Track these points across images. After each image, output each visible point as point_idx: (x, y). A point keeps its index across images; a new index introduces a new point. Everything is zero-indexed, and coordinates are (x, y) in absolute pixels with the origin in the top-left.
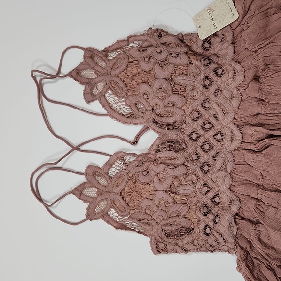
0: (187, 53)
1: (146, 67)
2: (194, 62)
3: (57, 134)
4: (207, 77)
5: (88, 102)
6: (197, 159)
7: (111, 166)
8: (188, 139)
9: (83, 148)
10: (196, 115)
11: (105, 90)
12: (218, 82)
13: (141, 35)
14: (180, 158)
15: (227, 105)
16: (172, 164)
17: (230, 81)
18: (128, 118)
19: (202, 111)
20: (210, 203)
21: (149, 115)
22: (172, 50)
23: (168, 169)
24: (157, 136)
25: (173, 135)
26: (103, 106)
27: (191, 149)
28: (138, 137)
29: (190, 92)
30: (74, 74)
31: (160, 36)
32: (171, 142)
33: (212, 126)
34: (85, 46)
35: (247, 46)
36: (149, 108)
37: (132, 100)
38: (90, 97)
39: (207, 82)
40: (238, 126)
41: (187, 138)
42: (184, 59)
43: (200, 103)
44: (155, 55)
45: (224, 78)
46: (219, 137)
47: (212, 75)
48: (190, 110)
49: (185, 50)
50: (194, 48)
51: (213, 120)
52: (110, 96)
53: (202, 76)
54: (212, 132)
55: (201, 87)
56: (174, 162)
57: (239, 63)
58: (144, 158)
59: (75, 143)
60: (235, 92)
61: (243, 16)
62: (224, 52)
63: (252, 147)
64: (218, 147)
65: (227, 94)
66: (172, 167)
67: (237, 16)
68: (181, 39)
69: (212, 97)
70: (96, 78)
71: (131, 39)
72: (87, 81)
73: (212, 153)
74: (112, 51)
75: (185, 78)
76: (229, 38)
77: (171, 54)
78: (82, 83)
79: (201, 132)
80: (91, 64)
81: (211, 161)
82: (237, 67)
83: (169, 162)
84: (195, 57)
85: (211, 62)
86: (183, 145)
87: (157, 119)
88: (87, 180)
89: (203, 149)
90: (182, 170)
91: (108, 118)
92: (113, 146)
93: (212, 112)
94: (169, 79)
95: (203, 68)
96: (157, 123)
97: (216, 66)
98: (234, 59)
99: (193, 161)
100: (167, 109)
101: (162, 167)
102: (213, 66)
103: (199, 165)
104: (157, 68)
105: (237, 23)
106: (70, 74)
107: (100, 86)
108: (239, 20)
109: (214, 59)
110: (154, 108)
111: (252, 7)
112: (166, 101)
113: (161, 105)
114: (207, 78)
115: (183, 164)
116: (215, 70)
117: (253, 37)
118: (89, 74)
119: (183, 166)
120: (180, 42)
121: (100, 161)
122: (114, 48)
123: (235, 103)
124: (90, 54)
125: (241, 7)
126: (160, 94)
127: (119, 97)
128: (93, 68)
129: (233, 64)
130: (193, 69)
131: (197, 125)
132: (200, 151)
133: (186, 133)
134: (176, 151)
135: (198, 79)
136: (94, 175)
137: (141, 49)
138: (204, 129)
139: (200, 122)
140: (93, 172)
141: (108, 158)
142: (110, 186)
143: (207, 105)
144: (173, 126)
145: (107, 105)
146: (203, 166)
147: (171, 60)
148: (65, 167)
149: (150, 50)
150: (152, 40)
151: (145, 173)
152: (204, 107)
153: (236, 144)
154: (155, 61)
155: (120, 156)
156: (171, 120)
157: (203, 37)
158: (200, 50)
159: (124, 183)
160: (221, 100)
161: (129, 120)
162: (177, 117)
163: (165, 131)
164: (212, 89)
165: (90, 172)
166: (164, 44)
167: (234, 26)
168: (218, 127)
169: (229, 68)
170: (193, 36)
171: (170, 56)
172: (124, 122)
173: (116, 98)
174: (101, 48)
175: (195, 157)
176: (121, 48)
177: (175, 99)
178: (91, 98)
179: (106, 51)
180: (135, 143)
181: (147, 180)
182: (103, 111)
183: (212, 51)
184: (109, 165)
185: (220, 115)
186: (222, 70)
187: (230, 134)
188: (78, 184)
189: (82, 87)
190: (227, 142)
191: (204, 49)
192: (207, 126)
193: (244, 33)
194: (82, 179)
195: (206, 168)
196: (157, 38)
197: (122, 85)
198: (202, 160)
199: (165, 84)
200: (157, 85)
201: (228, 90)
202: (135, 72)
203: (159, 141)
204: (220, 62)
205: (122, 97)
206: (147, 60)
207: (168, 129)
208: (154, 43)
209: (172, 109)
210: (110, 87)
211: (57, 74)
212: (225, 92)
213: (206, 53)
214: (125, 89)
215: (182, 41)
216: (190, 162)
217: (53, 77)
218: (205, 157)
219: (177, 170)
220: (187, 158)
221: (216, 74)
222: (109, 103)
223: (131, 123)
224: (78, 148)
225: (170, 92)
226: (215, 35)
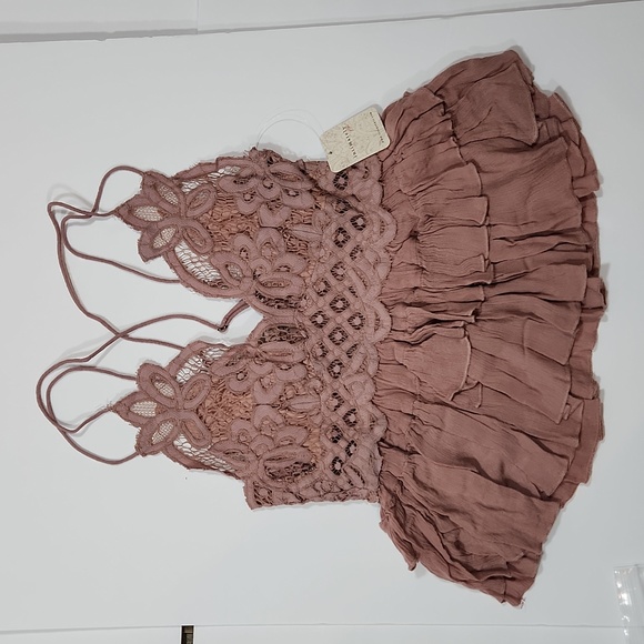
0: (311, 191)
1: (246, 208)
2: (323, 205)
3: (89, 310)
4: (340, 229)
5: (146, 259)
6: (323, 356)
7: (181, 366)
8: (310, 323)
9: (133, 334)
10: (323, 287)
11: (175, 240)
12: (357, 237)
13: (239, 159)
14: (296, 352)
15: (370, 273)
16: (285, 363)
17: (375, 237)
18: (214, 288)
19: (332, 281)
20: (341, 424)
21: (248, 284)
22: (289, 185)
23: (278, 370)
24: (260, 317)
25: (287, 317)
26: (172, 267)
27: (313, 340)
28: (228, 318)
29: (314, 251)
30: (124, 212)
31: (270, 162)
32: (284, 328)
33: (347, 305)
34: (144, 168)
35: (401, 187)
36: (249, 274)
37: (221, 260)
38: (148, 251)
39: (341, 237)
40: (386, 306)
41: (308, 323)
42: (306, 201)
43: (329, 268)
44: (261, 190)
45: (366, 232)
46: (357, 321)
47: (348, 227)
48: (313, 280)
49: (309, 186)
50: (322, 183)
51: (348, 295)
52: (183, 251)
53: (333, 227)
54: (346, 314)
55: (332, 245)
56: (286, 359)
57: (389, 211)
58: (238, 353)
59: (121, 326)
60: (383, 254)
61: (396, 143)
62: (367, 192)
63: (406, 337)
64: (356, 338)
65: (369, 255)
66: (284, 367)
67: (387, 143)
68: (303, 168)
69: (348, 260)
70: (161, 220)
71: (221, 163)
72: (145, 225)
73: (347, 345)
74: (189, 179)
75: (307, 228)
76: (375, 173)
77: (287, 191)
78: (136, 228)
79: (330, 313)
80: (154, 198)
81: (344, 359)
82: (387, 217)
83: (280, 359)
84: (324, 198)
85: (349, 207)
86: (303, 333)
87: (262, 290)
88: (140, 386)
89: (333, 340)
90: (299, 371)
91: (180, 286)
92: (186, 333)
93: (346, 283)
94: (281, 229)
95: (335, 216)
96: (261, 297)
97: (355, 214)
98: (381, 204)
99: (316, 358)
100: (277, 276)
101: (268, 366)
102: (351, 214)
103: (326, 365)
104: (263, 211)
105: (387, 152)
106: (116, 212)
107: (168, 234)
108: (391, 148)
109: (353, 202)
110: (257, 273)
111: (410, 132)
112: (277, 264)
113: (269, 269)
114: (341, 230)
115: (302, 363)
116: (353, 220)
117: (410, 174)
118: (150, 214)
119: (301, 366)
120: (300, 173)
121: (164, 357)
122: (193, 174)
123: (382, 271)
124: (152, 180)
125: (393, 131)
126: (267, 252)
127: (199, 254)
128: (156, 205)
129: (380, 213)
130: (320, 215)
131: (323, 303)
132: (327, 342)
133: (306, 314)
134: (291, 342)
135: (327, 231)
136: (152, 380)
137: (239, 180)
138: (334, 308)
139: (329, 298)
140: (150, 376)
141: (178, 352)
142: (180, 399)
143: (340, 272)
144: (285, 303)
145: (177, 264)
146: (332, 366)
147: (286, 200)
148: (100, 366)
149: (253, 182)
150: (256, 167)
151: (240, 376)
152: (335, 275)
153: (382, 333)
154: (261, 200)
155: (198, 349)
156: (283, 293)
157: (336, 169)
158: (331, 188)
159: (204, 393)
160: (360, 264)
161: (215, 291)
162: (294, 288)
163: (274, 310)
164: (349, 247)
165: (146, 375)
166: (275, 174)
167: (383, 156)
168: (356, 306)
169: (374, 217)
170: (321, 165)
171: (284, 194)
172: (206, 294)
173: (194, 255)
174: (170, 172)
175: (319, 352)
176: (205, 175)
177: (291, 260)
178: (150, 253)
179: (180, 179)
180: (223, 328)
181: (243, 387)
182: (171, 275)
183: (348, 191)
184: (178, 363)
185: (360, 289)
186: (364, 219)
187: (374, 317)
188: (123, 396)
189: (137, 235)
190: (369, 329)
191: (337, 186)
192: (340, 305)
193: (397, 168)
194: (132, 386)
195: (337, 369)
196: (264, 165)
197: (205, 235)
198: (330, 357)
199: (275, 237)
200: (262, 236)
201: (372, 250)
202: (226, 214)
203: (264, 325)
204: (360, 208)
205: (204, 254)
206: (248, 197)
207: (279, 307)
208: (260, 172)
209: (286, 276)
210: (184, 235)
211: (94, 210)
212: (367, 253)
213: (339, 192)
214: (209, 241)
215: (303, 172)
216: (313, 360)
217: (87, 215)
218: (335, 352)
219: (291, 371)
220: (308, 354)
221: (355, 225)
222: (181, 263)
223: (218, 296)
224: (125, 335)
225: (283, 250)
226: (354, 167)
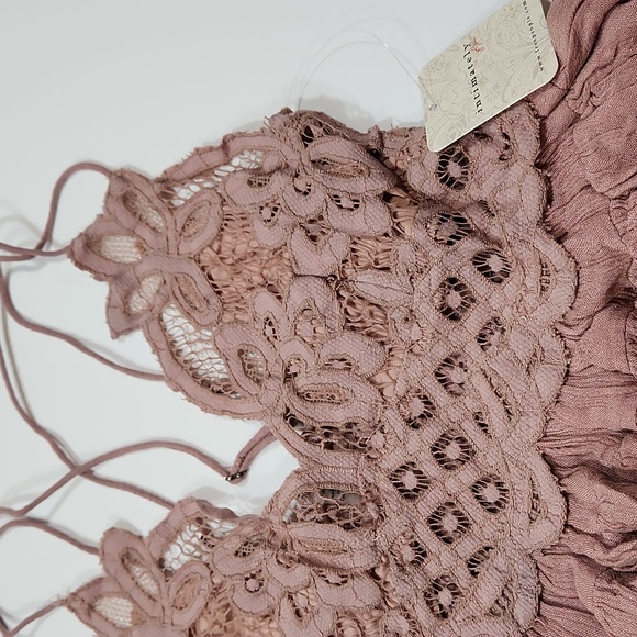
0: (387, 197)
1: (267, 237)
2: (407, 228)
4: (452, 280)
5: (116, 334)
6: (417, 563)
7: (171, 540)
8: (391, 488)
9: (101, 471)
10: (417, 407)
11: (159, 301)
12: (492, 299)
13: (256, 135)
14: (357, 551)
15: (516, 386)
16: (334, 568)
17: (530, 299)
18: (214, 393)
19: (440, 396)
21: (274, 391)
22: (341, 185)
23: (320, 582)
25: (342, 468)
26: (156, 349)
27: (394, 527)
28: (246, 457)
29: (401, 327)
30: (78, 248)
31: (307, 137)
32: (333, 492)
33: (468, 453)
34: (114, 164)
35: (591, 177)
36: (279, 371)
37: (233, 337)
38: (123, 319)
39: (454, 299)
40: (553, 468)
41: (386, 486)
42: (374, 218)
43: (431, 367)
44: (291, 198)
45: (510, 287)
46: (491, 494)
47: (469, 275)
48: (401, 389)
49: (381, 185)
50: (414, 179)
51: (471, 431)
52: (176, 322)
53: (435, 277)
54: (467, 475)
55: (434, 316)
56: (340, 560)
57: (560, 240)
58: (259, 537)
59: (83, 452)
60: (552, 344)
61: (573, 69)
62: (512, 194)
63: (596, 553)
64: (488, 531)
65: (519, 345)
66: (333, 578)
67: (551, 68)
68: (375, 150)
69: (473, 349)
70: (140, 262)
71: (233, 146)
72: (114, 270)
73: (467, 547)
74: (182, 183)
75: (382, 278)
76: (527, 147)
77: (337, 199)
78: (99, 277)
79: (431, 469)
80: (125, 218)
81: (462, 577)
82: (552, 252)
83: (326, 558)
84: (412, 211)
85: (464, 229)
86: (371, 507)
87: (298, 408)
88: (107, 571)
89: (438, 531)
90: (366, 592)
92: (182, 478)
93: (470, 403)
94: (336, 281)
95: (437, 253)
96: (294, 422)
97: (478, 246)
98: (544, 219)
99: (402, 568)
100: (326, 378)
101: (301, 573)
102: (470, 246)
103: (422, 584)
104: (298, 242)
105: (552, 94)
106: (69, 251)
107: (150, 286)
108: (561, 83)
109: (476, 218)
110: (293, 370)
111: (609, 34)
112: (325, 353)
113: (312, 363)
114: (453, 283)
115: (372, 574)
116: (479, 260)
117: (614, 143)
118: (122, 249)
119: (368, 581)
120: (364, 158)
121: (145, 518)
122: (190, 170)
123: (546, 381)
124: (125, 189)
125: (564, 36)
126: (305, 328)
127: (199, 326)
128: (131, 233)
129: (538, 243)
130: (404, 250)
131: (418, 445)
132: (425, 536)
133: (385, 465)
134: (347, 527)
135: (421, 284)
136: (127, 559)
137: (258, 177)
138: (440, 459)
139: (430, 433)
140: (122, 550)
141: (161, 513)
142: (166, 603)
143: (455, 375)
144: (346, 438)
145: (169, 350)
146: (436, 586)
147: (335, 218)
149: (279, 182)
150: (286, 149)
151: (252, 584)
152: (445, 382)
153: (545, 532)
154: (291, 220)
156: (338, 416)
158: (432, 187)
159: (199, 603)
160: (498, 363)
161: (219, 401)
162: (355, 408)
163: (319, 451)
164: (473, 321)
165: (115, 551)
166: (319, 164)
167: (543, 104)
168: (489, 459)
169: (526, 254)
170: (412, 135)
171: (332, 205)
172: (206, 408)
173: (191, 328)
174: (155, 171)
175: (409, 554)
176: (207, 172)
177: (351, 346)
178: (123, 323)
179: (166, 185)
180: (238, 475)
181: (261, 605)
182: (151, 363)
183: (473, 191)
184: (167, 533)
185: (495, 417)
186: (504, 259)
187: (527, 488)
189: (103, 288)
190: (516, 515)
191: (449, 181)
192: (453, 451)
193: (581, 133)
194: (92, 567)
195: (445, 597)
196: (299, 145)
197: (205, 288)
198: (433, 568)
199: (321, 295)
200: (297, 296)
201: (525, 332)
202: (241, 249)
203: (295, 484)
204: (495, 232)
205: (206, 327)
206: (267, 213)
207: (330, 446)
208: (293, 159)
209: (343, 379)
210: (174, 292)
211: (40, 246)
212: (513, 337)
213: (453, 195)
214: (214, 300)
215: (377, 155)
216: (394, 569)
217: (26, 255)
218: (442, 561)
219: (347, 589)
220: (387, 555)
221: (486, 271)
222: (171, 344)
223: (223, 412)
224: (87, 471)
225: (337, 323)
226: (480, 134)
